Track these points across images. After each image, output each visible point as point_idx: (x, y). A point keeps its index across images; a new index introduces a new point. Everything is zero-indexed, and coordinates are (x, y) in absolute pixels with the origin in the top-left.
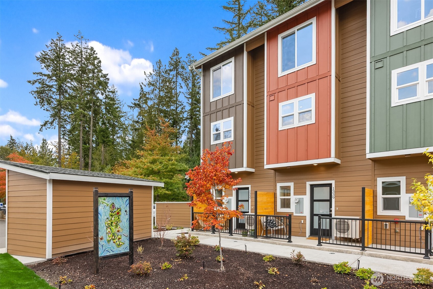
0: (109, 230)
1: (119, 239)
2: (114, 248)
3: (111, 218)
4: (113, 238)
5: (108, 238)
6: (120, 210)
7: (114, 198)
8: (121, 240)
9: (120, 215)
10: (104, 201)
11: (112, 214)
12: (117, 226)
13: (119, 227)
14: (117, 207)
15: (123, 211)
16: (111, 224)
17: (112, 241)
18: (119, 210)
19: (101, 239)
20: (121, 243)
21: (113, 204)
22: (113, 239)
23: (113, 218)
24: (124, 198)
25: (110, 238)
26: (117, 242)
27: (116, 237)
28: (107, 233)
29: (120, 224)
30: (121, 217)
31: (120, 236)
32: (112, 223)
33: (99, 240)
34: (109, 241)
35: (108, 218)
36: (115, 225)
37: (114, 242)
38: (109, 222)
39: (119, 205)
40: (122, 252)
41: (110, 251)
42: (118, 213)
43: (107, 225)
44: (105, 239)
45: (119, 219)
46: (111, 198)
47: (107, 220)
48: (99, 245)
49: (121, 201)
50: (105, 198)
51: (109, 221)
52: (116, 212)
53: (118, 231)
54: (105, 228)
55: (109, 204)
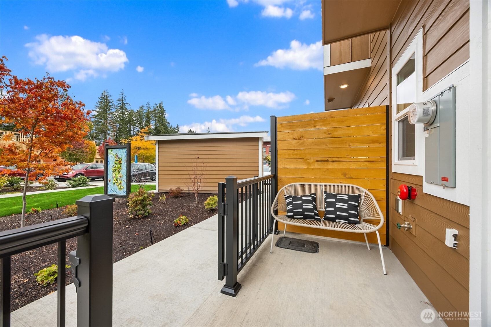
0: (114, 175)
1: (120, 183)
2: (117, 190)
3: (115, 165)
4: (117, 181)
5: (113, 181)
6: (122, 160)
7: (118, 149)
8: (121, 184)
9: (121, 164)
10: (111, 152)
11: (116, 162)
12: (119, 172)
13: (120, 173)
14: (119, 157)
15: (123, 160)
16: (116, 171)
17: (116, 184)
18: (120, 159)
19: (110, 181)
20: (121, 187)
21: (117, 154)
22: (117, 183)
23: (117, 166)
24: (124, 149)
25: (115, 181)
26: (119, 185)
27: (118, 181)
28: (113, 177)
29: (121, 171)
30: (122, 165)
31: (121, 181)
32: (116, 169)
33: (108, 181)
34: (114, 184)
35: (113, 166)
36: (118, 171)
37: (117, 185)
38: (114, 169)
39: (121, 155)
40: (122, 194)
41: (114, 191)
42: (120, 162)
43: (113, 171)
44: (111, 181)
45: (120, 166)
46: (116, 150)
47: (113, 167)
48: (108, 185)
49: (122, 152)
50: (112, 149)
51: (114, 167)
52: (119, 161)
53: (120, 177)
54: (112, 173)
55: (114, 154)
